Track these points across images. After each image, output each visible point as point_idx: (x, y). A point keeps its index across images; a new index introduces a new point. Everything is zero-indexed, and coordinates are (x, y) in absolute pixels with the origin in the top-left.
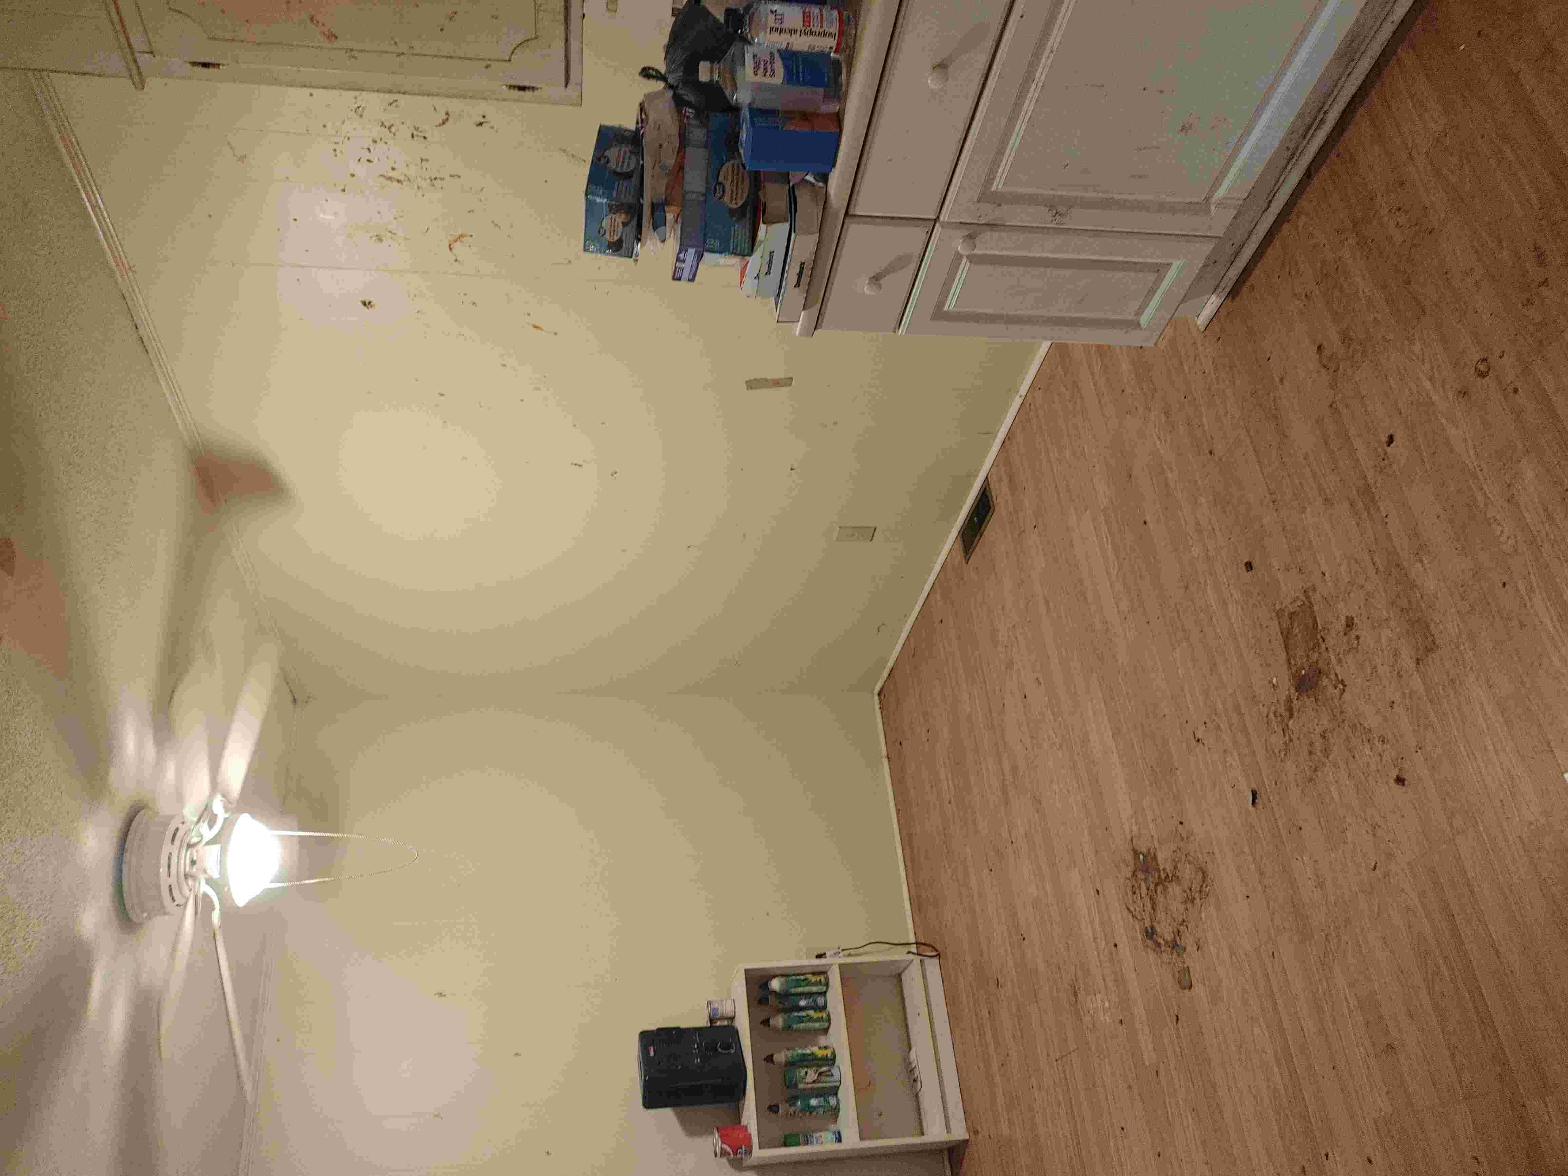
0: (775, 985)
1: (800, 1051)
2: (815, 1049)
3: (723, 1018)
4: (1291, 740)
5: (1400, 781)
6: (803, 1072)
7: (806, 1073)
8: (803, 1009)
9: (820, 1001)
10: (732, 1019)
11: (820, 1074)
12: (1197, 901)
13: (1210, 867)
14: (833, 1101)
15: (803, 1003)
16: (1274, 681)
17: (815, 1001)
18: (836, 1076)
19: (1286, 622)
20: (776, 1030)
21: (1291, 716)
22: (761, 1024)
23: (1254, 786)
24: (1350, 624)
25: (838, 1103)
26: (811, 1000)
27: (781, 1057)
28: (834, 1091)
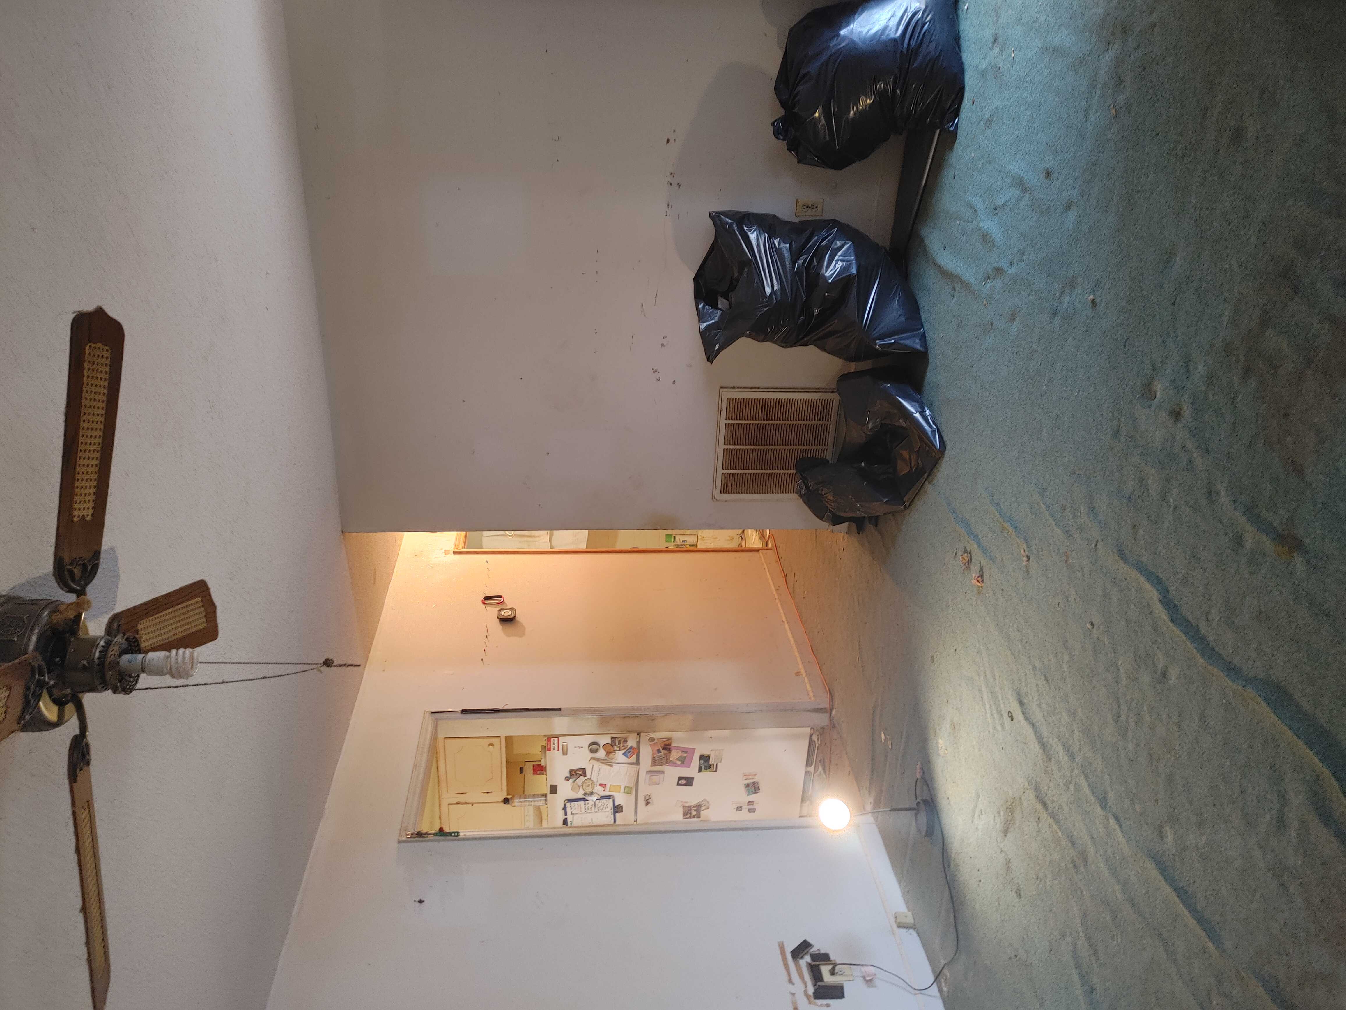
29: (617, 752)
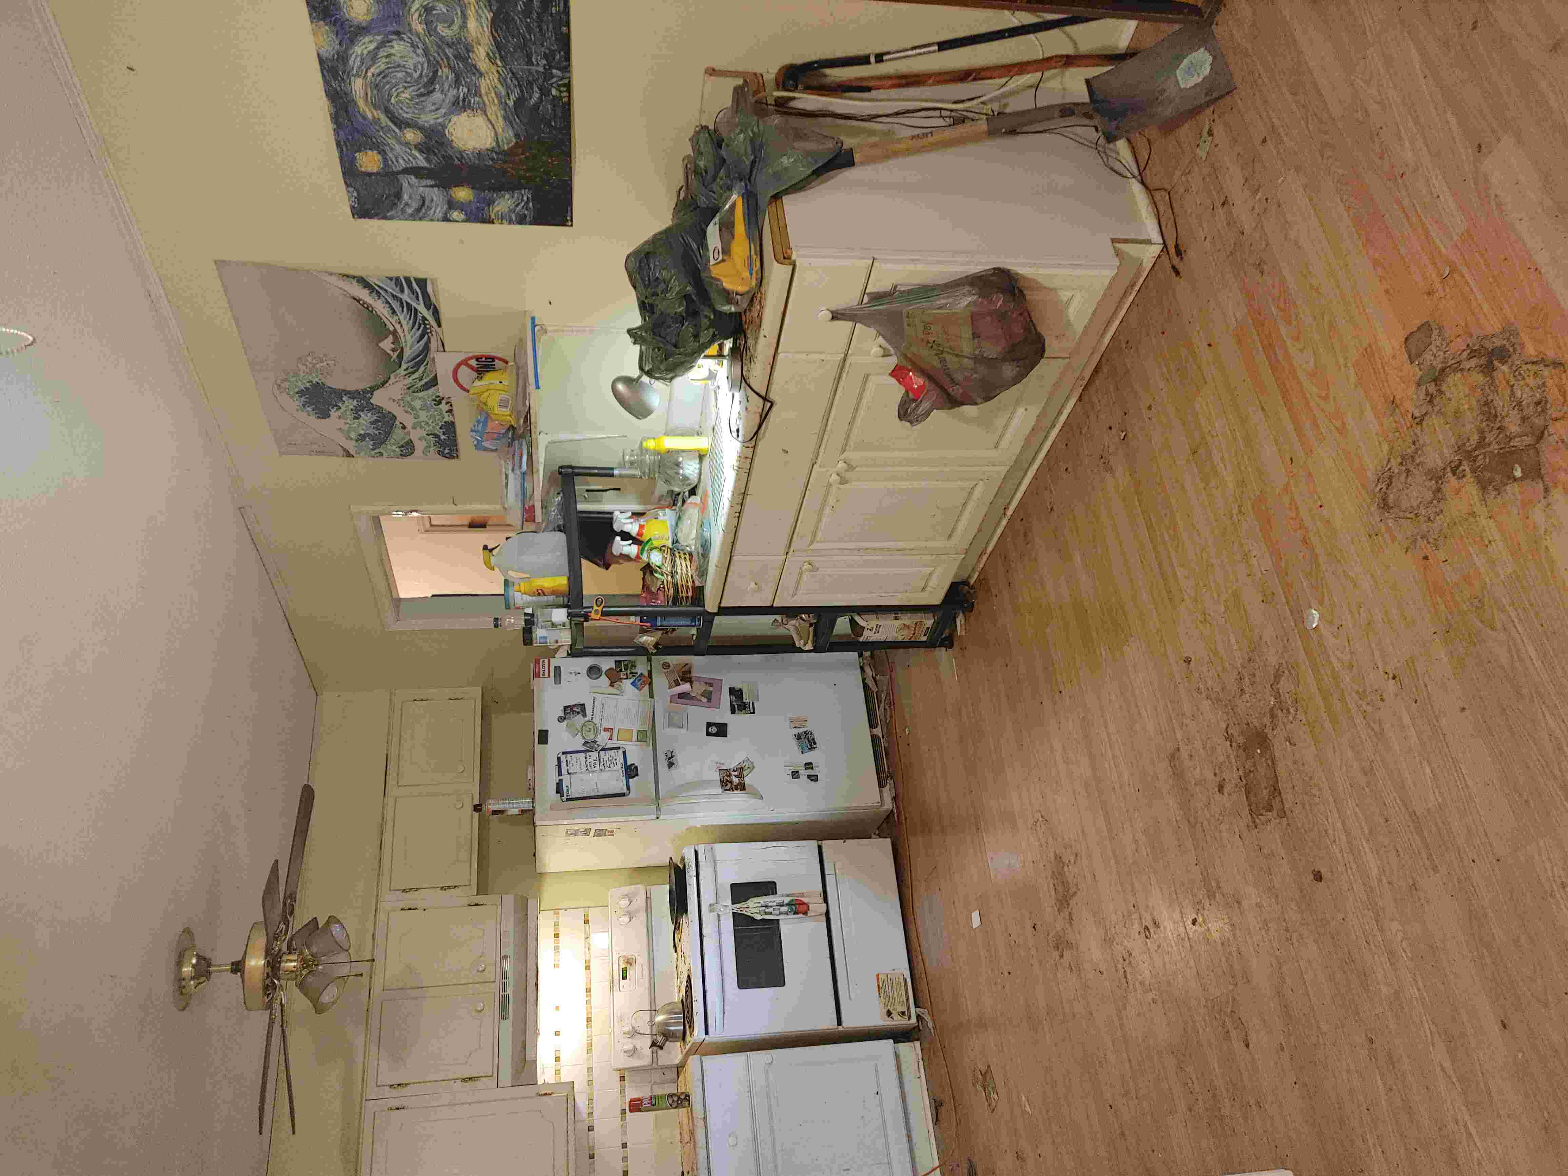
29: (624, 681)
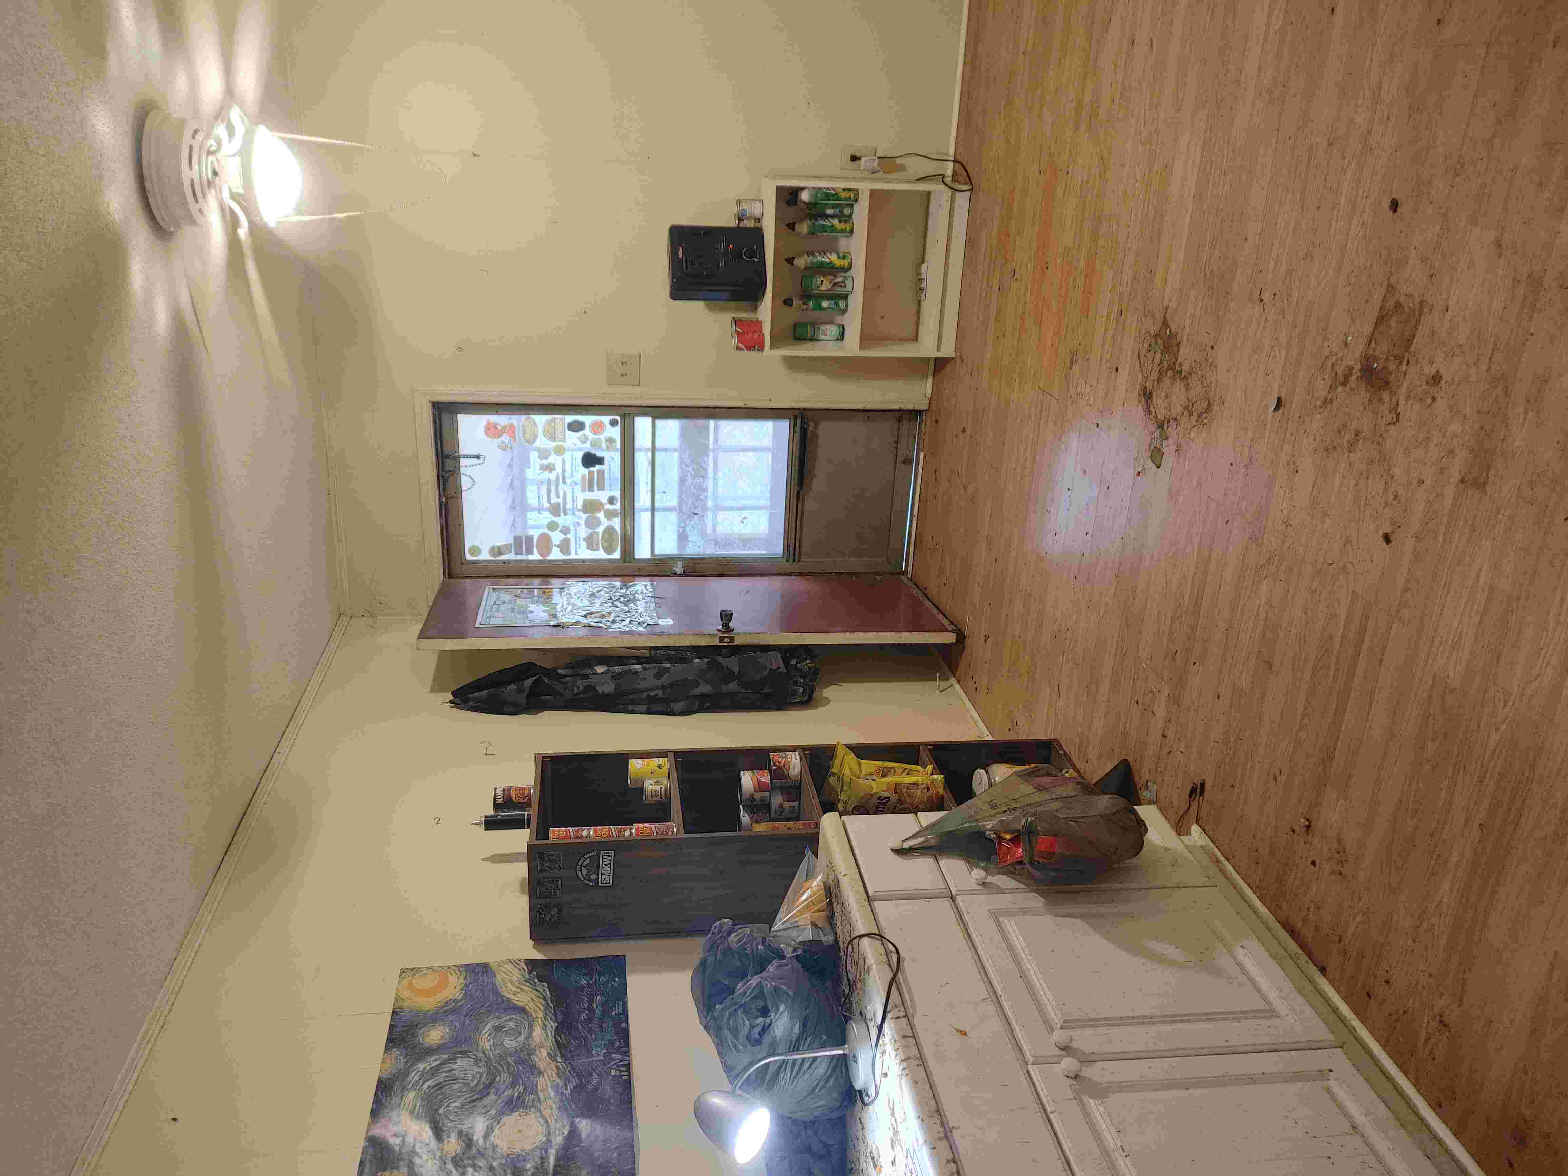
0: (805, 196)
1: (819, 259)
2: (834, 258)
3: (750, 218)
4: (1331, 401)
5: (1387, 538)
6: (819, 282)
7: (822, 282)
8: (828, 216)
9: (847, 211)
10: (759, 220)
11: (835, 284)
12: (1194, 418)
13: (1216, 408)
14: (842, 304)
15: (829, 212)
16: (1350, 339)
17: (841, 212)
18: (849, 288)
19: (1391, 302)
20: (799, 235)
21: (1344, 384)
22: (787, 226)
23: (1283, 395)
24: (1436, 379)
25: (847, 306)
26: (838, 210)
27: (801, 262)
28: (845, 297)
